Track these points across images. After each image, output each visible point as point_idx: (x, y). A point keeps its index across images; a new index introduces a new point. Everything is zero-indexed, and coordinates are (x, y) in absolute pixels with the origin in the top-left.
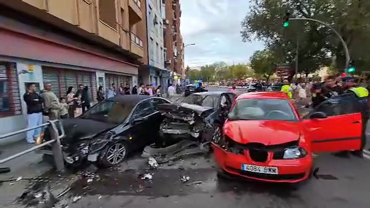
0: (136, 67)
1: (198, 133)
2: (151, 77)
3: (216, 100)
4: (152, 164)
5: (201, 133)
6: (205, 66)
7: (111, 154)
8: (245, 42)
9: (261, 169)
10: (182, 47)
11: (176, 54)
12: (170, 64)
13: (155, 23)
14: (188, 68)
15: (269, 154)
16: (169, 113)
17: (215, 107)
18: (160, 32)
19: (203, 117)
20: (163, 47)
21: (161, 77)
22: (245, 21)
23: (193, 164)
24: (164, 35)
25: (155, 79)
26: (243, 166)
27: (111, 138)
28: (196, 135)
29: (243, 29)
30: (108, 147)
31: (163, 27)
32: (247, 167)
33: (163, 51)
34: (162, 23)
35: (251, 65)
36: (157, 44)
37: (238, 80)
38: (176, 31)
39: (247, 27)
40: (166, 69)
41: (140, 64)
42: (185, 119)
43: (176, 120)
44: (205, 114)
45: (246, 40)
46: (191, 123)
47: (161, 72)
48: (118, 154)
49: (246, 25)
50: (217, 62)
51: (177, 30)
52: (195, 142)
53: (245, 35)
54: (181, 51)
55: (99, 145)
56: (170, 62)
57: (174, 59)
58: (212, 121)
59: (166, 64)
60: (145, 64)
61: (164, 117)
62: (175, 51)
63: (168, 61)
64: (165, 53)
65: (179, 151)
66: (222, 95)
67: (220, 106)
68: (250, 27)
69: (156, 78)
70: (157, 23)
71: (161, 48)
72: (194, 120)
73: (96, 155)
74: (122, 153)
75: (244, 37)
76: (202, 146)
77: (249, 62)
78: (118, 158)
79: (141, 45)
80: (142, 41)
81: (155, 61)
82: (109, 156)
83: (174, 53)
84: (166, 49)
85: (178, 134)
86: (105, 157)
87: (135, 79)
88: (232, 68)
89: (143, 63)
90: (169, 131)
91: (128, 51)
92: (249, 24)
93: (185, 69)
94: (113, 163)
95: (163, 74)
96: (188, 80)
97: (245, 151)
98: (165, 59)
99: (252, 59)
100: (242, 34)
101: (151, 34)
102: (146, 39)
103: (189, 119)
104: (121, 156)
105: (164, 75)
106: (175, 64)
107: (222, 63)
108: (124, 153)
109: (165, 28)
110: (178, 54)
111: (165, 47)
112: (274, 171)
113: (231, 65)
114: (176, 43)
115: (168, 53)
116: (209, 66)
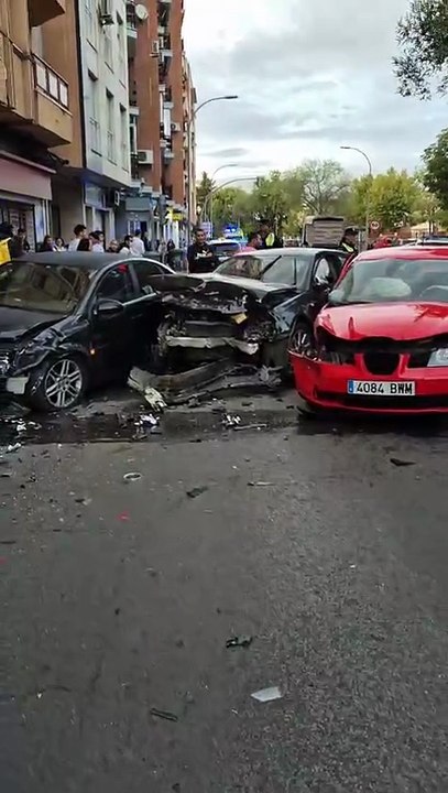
0: (45, 174)
1: (256, 345)
2: (89, 209)
3: (302, 269)
4: (152, 401)
5: (263, 344)
6: (268, 178)
7: (53, 383)
8: (408, 94)
9: (386, 388)
10: (186, 106)
11: (167, 132)
12: (149, 165)
13: (104, 19)
14: (206, 182)
15: (402, 356)
16: (182, 297)
17: (299, 285)
18: (120, 54)
19: (268, 307)
20: (127, 106)
21: (120, 213)
22: (412, 21)
23: (244, 405)
24: (131, 60)
25: (100, 218)
26: (352, 386)
27: (54, 345)
28: (252, 349)
29: (405, 49)
30: (47, 364)
31: (128, 31)
32: (358, 387)
33: (128, 119)
34: (124, 18)
35: (427, 177)
36: (110, 96)
37: (381, 231)
38: (167, 46)
39: (418, 42)
40: (137, 184)
41: (59, 164)
42: (224, 310)
43: (198, 314)
44: (273, 298)
45: (413, 91)
46: (241, 319)
47: (119, 196)
48: (66, 386)
49: (413, 34)
50: (314, 163)
51: (172, 41)
52: (248, 364)
53: (408, 70)
54: (184, 119)
55: (32, 357)
56: (150, 159)
57: (163, 149)
58: (290, 316)
59: (138, 168)
60: (71, 164)
61: (170, 305)
62: (166, 119)
63: (143, 155)
64: (134, 125)
65: (212, 382)
66: (319, 256)
67: (313, 280)
68: (425, 44)
69: (103, 215)
70: (109, 22)
71: (123, 110)
72: (246, 313)
73: (25, 380)
74: (74, 384)
75: (404, 77)
76: (265, 374)
77: (423, 166)
78: (68, 396)
79: (64, 100)
80: (66, 85)
81: (104, 154)
82: (48, 387)
83: (162, 128)
84: (136, 111)
85: (206, 347)
86: (42, 388)
87: (41, 214)
88: (364, 187)
89: (67, 162)
90: (184, 341)
91: (29, 122)
92: (423, 34)
93: (197, 185)
94: (57, 404)
95: (128, 200)
96: (207, 227)
97: (356, 355)
98: (132, 150)
99: (433, 157)
100: (398, 68)
101: (90, 61)
102: (76, 78)
103: (234, 309)
104: (74, 392)
105: (131, 204)
106: (166, 164)
107: (331, 167)
108: (79, 385)
109: (134, 35)
110: (173, 132)
111: (132, 103)
112: (409, 389)
113: (359, 175)
114: (169, 90)
115: (144, 127)
116: (281, 178)
